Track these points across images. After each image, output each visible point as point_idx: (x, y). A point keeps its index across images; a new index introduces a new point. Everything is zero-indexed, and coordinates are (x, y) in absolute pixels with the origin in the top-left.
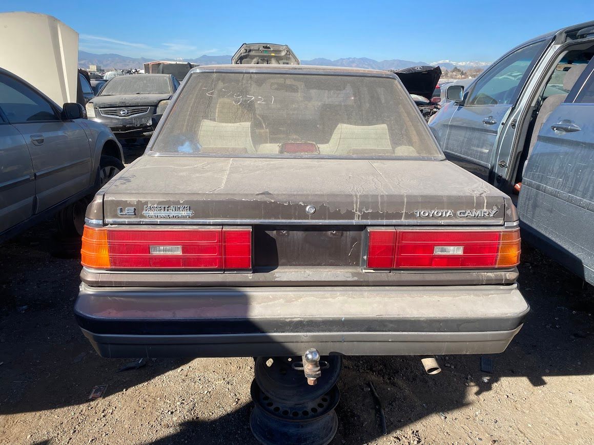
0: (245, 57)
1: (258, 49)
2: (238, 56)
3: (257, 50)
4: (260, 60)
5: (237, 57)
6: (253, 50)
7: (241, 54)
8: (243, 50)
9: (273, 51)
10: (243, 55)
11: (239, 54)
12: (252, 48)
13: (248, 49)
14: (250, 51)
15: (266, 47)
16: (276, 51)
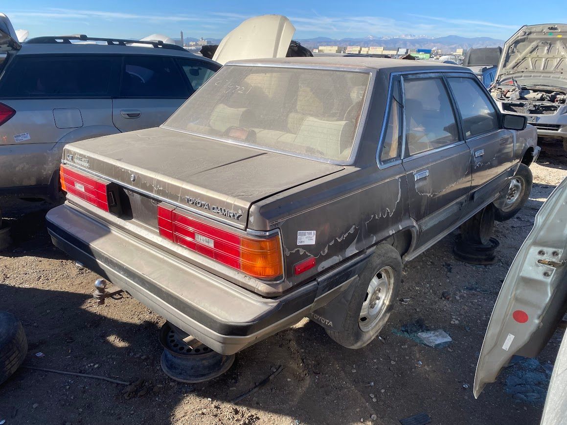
0: (523, 40)
1: (541, 30)
2: (514, 39)
3: (539, 32)
4: (540, 44)
5: (511, 42)
6: (534, 32)
7: (518, 37)
8: (521, 32)
9: (560, 32)
10: (519, 38)
11: (516, 37)
12: (533, 30)
13: (528, 31)
14: (530, 33)
15: (552, 29)
16: (563, 32)
